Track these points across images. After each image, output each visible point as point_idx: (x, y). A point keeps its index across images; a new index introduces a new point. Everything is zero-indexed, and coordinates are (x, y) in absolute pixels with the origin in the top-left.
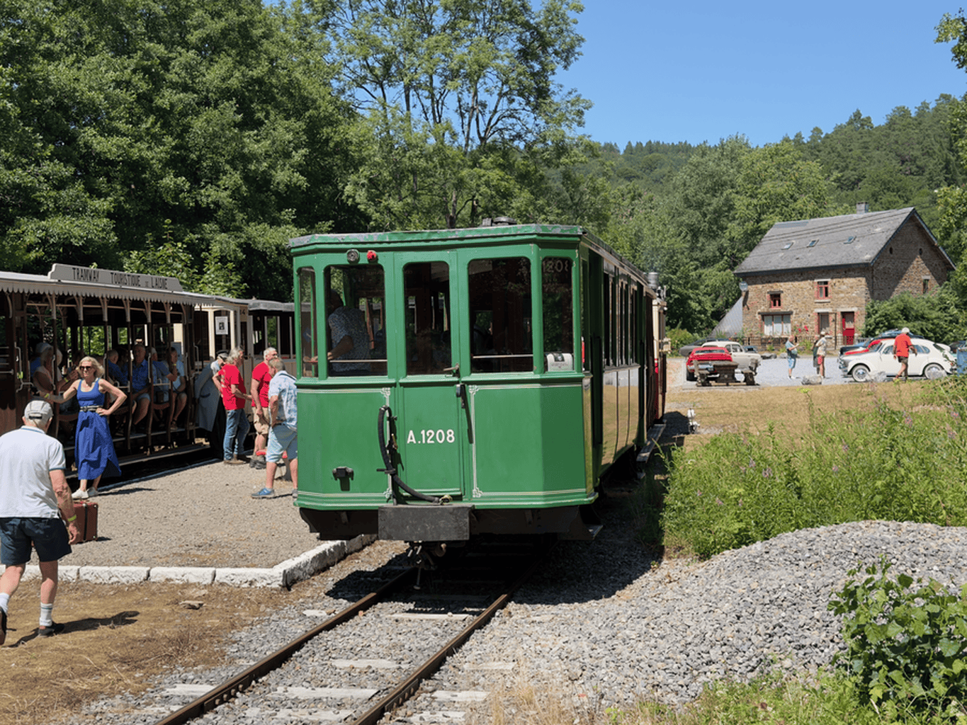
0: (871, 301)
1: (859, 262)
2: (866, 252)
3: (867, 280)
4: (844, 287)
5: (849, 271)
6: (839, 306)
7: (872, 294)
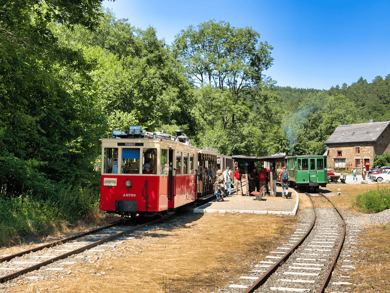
0: (375, 155)
1: (371, 140)
2: (373, 137)
3: (374, 147)
4: (365, 150)
5: (367, 144)
6: (363, 157)
7: (376, 152)
